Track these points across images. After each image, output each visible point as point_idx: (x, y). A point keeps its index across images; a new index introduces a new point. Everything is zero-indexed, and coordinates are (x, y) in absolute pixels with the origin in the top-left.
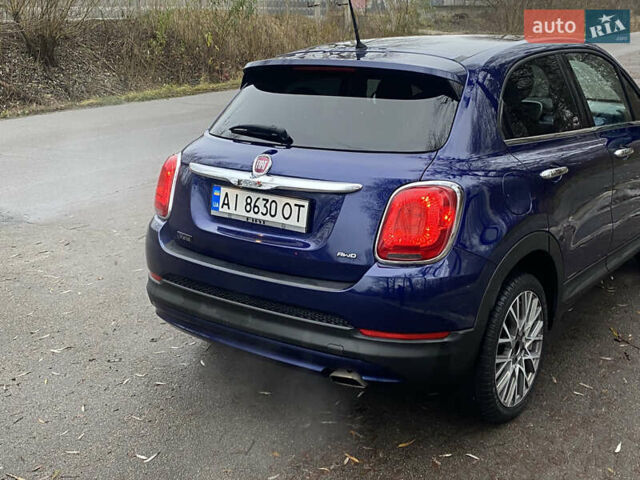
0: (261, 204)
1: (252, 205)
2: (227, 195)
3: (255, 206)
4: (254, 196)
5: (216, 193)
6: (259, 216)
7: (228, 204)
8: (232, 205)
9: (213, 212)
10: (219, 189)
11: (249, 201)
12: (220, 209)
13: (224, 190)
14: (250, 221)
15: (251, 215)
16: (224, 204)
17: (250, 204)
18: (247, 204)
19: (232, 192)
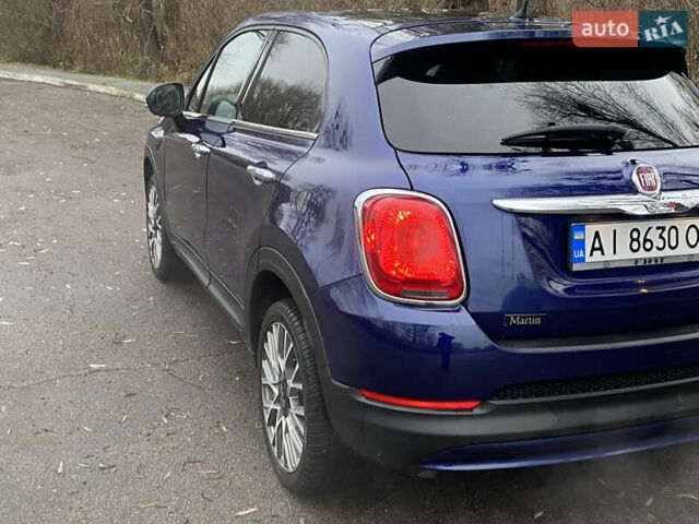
0: (654, 235)
1: (641, 240)
2: (597, 235)
3: (646, 240)
4: (642, 226)
5: (577, 236)
6: (654, 253)
7: (601, 249)
8: (608, 247)
9: (576, 267)
10: (583, 229)
11: (635, 235)
12: (588, 259)
13: (591, 229)
14: (641, 263)
15: (642, 254)
16: (593, 249)
17: (637, 240)
18: (633, 240)
19: (605, 229)
